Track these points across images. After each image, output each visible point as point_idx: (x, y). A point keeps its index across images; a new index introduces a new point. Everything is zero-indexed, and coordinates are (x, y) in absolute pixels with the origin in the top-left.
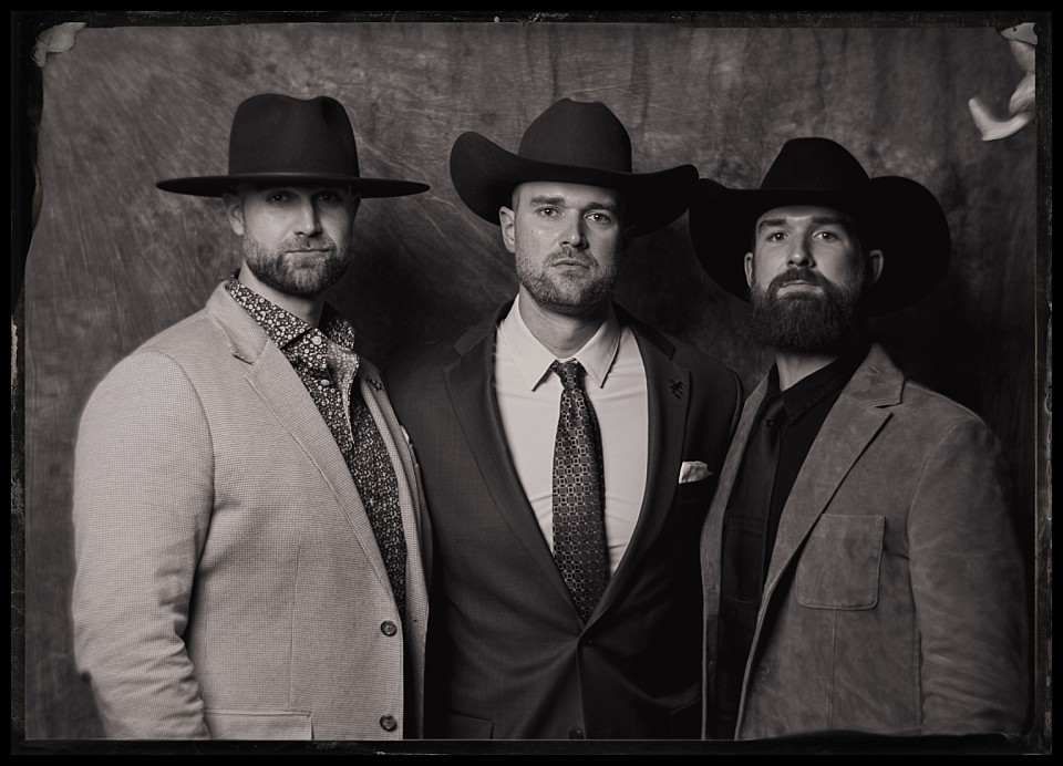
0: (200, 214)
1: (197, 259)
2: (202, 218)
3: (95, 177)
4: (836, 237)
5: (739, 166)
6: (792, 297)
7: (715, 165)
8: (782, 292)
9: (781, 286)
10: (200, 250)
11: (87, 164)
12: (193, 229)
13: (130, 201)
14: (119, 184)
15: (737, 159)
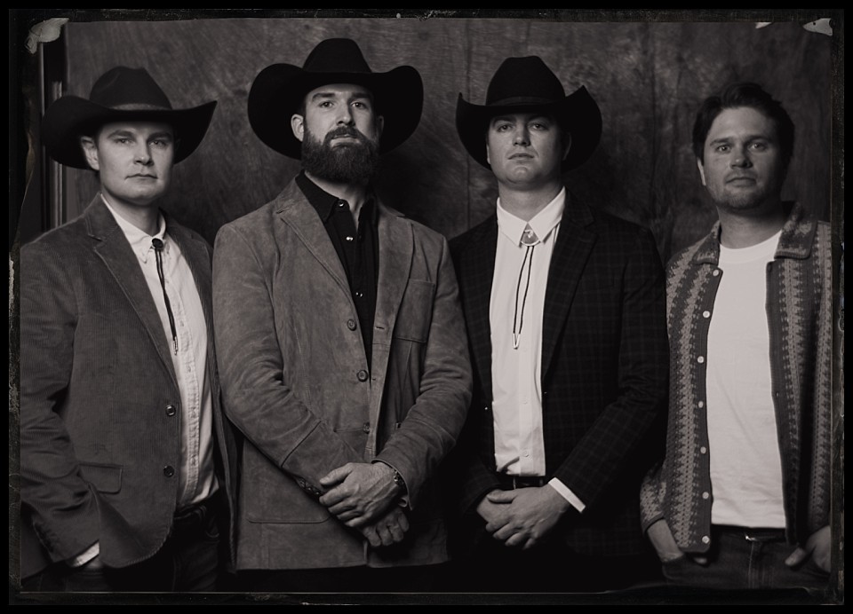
0: (231, 100)
1: (230, 131)
2: (233, 104)
3: (163, 75)
4: (365, 106)
5: (591, 68)
6: (341, 146)
7: (575, 68)
8: (333, 143)
9: (333, 138)
10: (232, 124)
11: (158, 66)
12: (227, 111)
13: (186, 91)
14: (179, 80)
15: (590, 63)
